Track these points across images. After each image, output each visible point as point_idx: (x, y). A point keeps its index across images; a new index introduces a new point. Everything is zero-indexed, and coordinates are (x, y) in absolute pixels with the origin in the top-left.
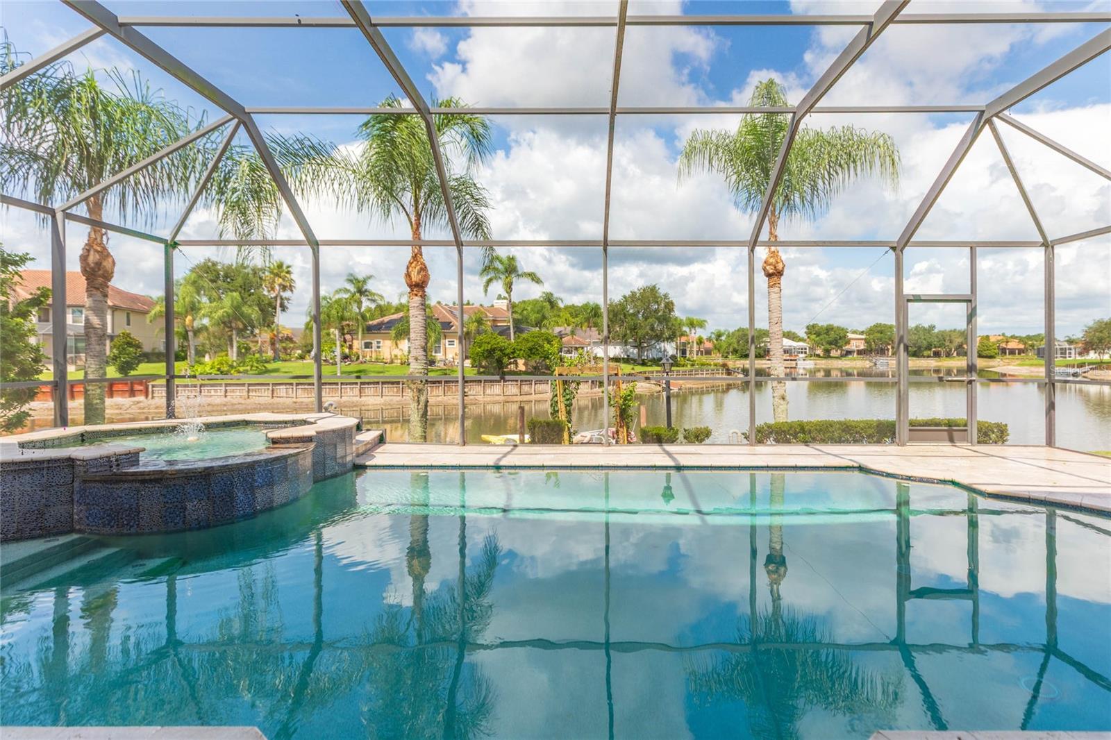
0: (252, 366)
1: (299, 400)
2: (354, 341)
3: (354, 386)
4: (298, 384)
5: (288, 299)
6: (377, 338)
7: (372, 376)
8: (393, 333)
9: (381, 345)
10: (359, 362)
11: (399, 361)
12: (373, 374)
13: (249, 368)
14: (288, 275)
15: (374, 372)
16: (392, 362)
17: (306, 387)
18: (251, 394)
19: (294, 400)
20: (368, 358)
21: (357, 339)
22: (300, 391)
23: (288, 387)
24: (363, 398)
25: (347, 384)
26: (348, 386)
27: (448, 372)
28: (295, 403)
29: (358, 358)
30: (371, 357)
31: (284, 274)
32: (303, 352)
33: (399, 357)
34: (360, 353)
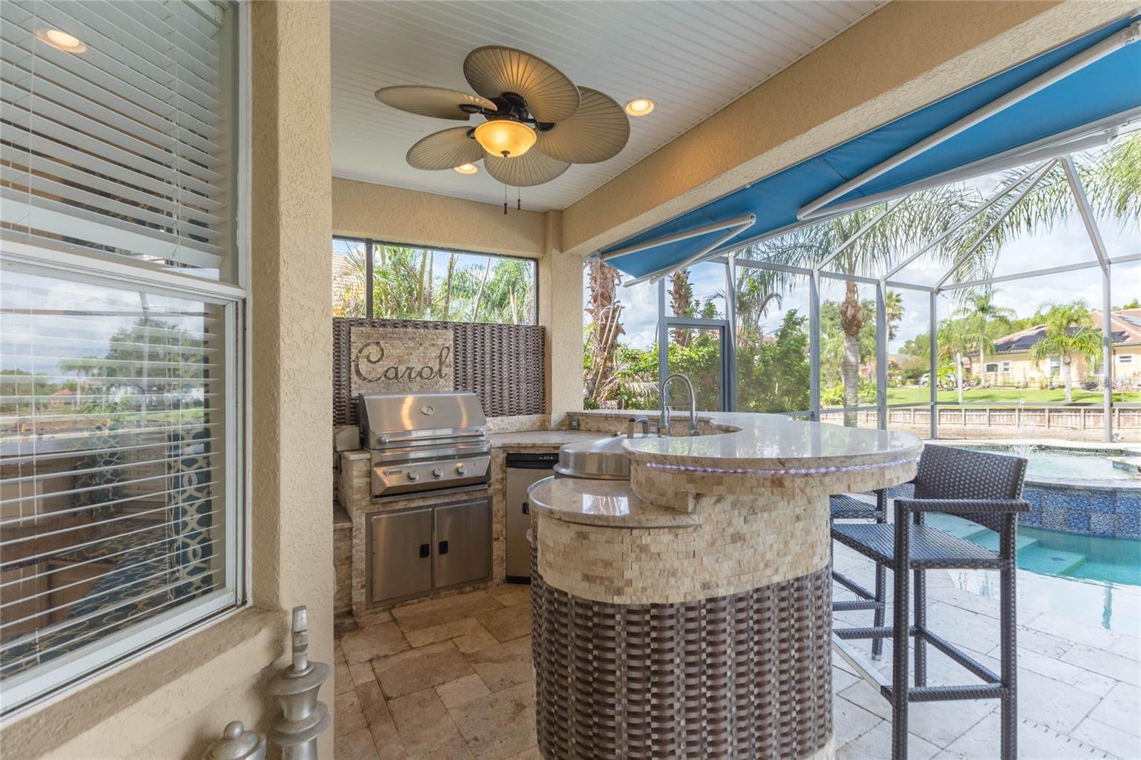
0: (868, 393)
1: (918, 426)
2: (973, 364)
3: (981, 413)
4: (915, 410)
5: (896, 327)
6: (1004, 359)
7: (1003, 403)
8: (1033, 351)
9: (1010, 366)
10: (980, 386)
11: (1038, 385)
12: (1003, 401)
13: (866, 394)
14: (898, 304)
15: (1005, 397)
16: (1026, 386)
17: (925, 413)
18: (869, 418)
19: (912, 425)
20: (992, 382)
21: (978, 361)
22: (917, 417)
23: (905, 412)
24: (993, 427)
25: (972, 411)
26: (974, 413)
27: (1122, 397)
28: (914, 428)
29: (979, 383)
30: (996, 380)
31: (894, 303)
32: (903, 378)
33: (1037, 380)
34: (982, 377)
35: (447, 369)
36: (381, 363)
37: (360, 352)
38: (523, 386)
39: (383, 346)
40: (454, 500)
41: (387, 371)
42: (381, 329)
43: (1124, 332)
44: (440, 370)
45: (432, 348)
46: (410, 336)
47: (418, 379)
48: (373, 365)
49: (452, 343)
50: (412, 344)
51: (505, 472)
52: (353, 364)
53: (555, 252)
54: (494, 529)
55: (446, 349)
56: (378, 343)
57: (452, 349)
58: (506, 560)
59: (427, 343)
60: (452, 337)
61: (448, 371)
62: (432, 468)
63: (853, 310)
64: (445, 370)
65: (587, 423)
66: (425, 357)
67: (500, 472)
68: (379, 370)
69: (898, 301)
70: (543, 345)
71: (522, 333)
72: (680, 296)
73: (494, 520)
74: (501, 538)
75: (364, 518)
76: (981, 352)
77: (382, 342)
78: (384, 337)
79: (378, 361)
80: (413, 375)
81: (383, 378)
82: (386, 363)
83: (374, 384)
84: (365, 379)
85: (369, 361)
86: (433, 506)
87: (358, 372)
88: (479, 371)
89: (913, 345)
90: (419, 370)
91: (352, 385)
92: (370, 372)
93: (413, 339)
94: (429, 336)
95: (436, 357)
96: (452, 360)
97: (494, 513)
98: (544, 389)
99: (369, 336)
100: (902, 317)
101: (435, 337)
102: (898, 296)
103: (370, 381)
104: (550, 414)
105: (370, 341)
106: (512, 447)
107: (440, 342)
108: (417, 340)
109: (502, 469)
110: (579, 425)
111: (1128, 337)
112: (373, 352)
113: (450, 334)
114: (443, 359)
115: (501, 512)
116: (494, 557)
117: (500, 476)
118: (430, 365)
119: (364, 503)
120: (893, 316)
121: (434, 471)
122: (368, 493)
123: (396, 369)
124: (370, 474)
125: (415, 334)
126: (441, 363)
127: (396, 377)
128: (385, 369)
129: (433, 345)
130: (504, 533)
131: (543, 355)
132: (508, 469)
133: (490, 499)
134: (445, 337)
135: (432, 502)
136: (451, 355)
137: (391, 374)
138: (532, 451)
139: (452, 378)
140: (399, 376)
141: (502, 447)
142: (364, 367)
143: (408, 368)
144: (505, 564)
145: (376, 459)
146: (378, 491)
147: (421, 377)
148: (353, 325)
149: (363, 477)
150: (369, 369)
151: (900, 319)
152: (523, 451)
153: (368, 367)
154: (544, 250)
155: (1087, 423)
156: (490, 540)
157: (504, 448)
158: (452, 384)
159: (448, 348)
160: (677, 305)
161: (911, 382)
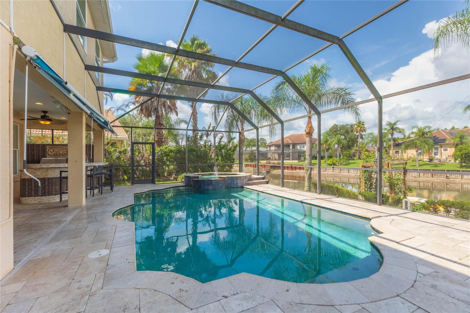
5: (363, 134)
6: (401, 149)
9: (404, 152)
16: (408, 160)
21: (392, 150)
31: (361, 125)
33: (412, 158)
37: (49, 150)
44: (67, 154)
68: (53, 153)
77: (54, 148)
82: (55, 152)
87: (48, 154)
103: (51, 156)
105: (51, 148)
127: (57, 155)
137: (56, 154)
142: (49, 153)
143: (59, 153)
148: (48, 145)
155: (420, 175)
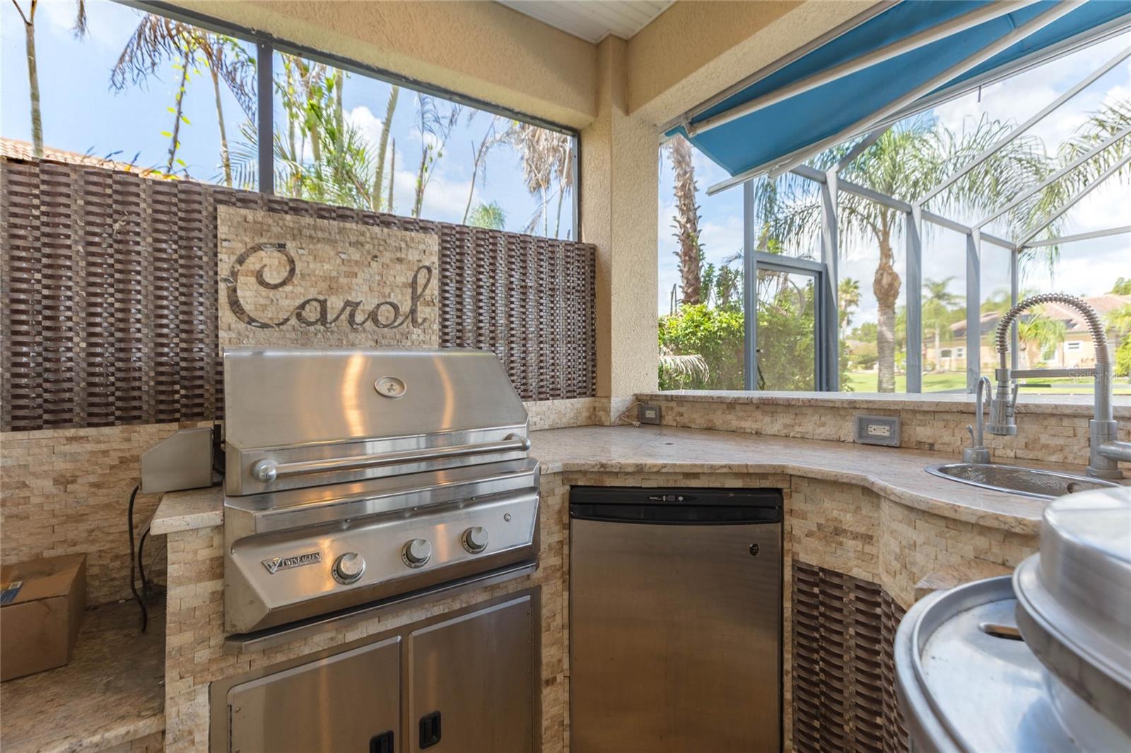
5: (853, 313)
6: (958, 345)
9: (963, 352)
10: (935, 372)
14: (855, 290)
20: (947, 368)
29: (933, 369)
30: (950, 366)
31: (852, 289)
34: (936, 362)
35: (428, 309)
36: (288, 288)
37: (241, 261)
38: (562, 348)
39: (293, 253)
40: (457, 606)
41: (303, 306)
42: (288, 217)
43: (1071, 320)
44: (413, 311)
45: (398, 267)
46: (353, 239)
47: (369, 324)
48: (271, 293)
49: (435, 259)
50: (355, 255)
51: (569, 527)
52: (222, 286)
53: (617, 112)
54: (544, 660)
55: (424, 272)
56: (281, 247)
57: (436, 272)
58: (571, 726)
59: (387, 257)
60: (436, 248)
61: (429, 313)
62: (404, 539)
63: (890, 279)
64: (423, 312)
65: (681, 415)
66: (382, 283)
67: (556, 528)
68: (285, 303)
69: (856, 287)
70: (593, 277)
71: (560, 253)
72: (690, 257)
73: (545, 638)
74: (560, 678)
75: (203, 698)
76: (937, 338)
77: (290, 245)
78: (296, 234)
79: (283, 284)
80: (359, 318)
81: (293, 321)
82: (300, 289)
83: (274, 333)
84: (251, 321)
85: (262, 283)
86: (405, 630)
87: (235, 305)
88: (485, 318)
89: (859, 332)
90: (370, 307)
91: (221, 334)
92: (264, 307)
93: (358, 244)
94: (392, 242)
95: (405, 285)
96: (436, 293)
97: (544, 624)
98: (594, 354)
99: (260, 230)
100: (859, 303)
101: (403, 245)
102: (856, 282)
103: (264, 326)
104: (608, 397)
105: (263, 240)
106: (584, 473)
107: (413, 256)
108: (368, 247)
109: (560, 521)
110: (661, 417)
111: (1075, 325)
112: (271, 264)
113: (433, 242)
114: (419, 290)
115: (558, 618)
116: (545, 723)
117: (556, 538)
118: (393, 299)
119: (202, 655)
120: (850, 302)
121: (408, 546)
122: (217, 622)
123: (323, 303)
124: (219, 568)
125: (363, 234)
126: (415, 298)
127: (323, 319)
128: (298, 302)
129: (400, 260)
130: (566, 665)
131: (593, 295)
132: (575, 521)
133: (535, 592)
134: (422, 247)
135: (404, 619)
136: (435, 283)
137: (312, 313)
138: (630, 482)
139: (436, 327)
140: (330, 317)
141: (561, 473)
142: (249, 294)
143: (347, 303)
144: (567, 734)
145: (238, 528)
146: (246, 620)
147: (376, 322)
148: (221, 202)
149: (199, 578)
150: (262, 301)
151: (857, 305)
152: (610, 482)
153: (258, 294)
154: (596, 109)
156: (534, 684)
157: (565, 474)
158: (436, 339)
159: (429, 270)
160: (686, 269)
161: (862, 368)
